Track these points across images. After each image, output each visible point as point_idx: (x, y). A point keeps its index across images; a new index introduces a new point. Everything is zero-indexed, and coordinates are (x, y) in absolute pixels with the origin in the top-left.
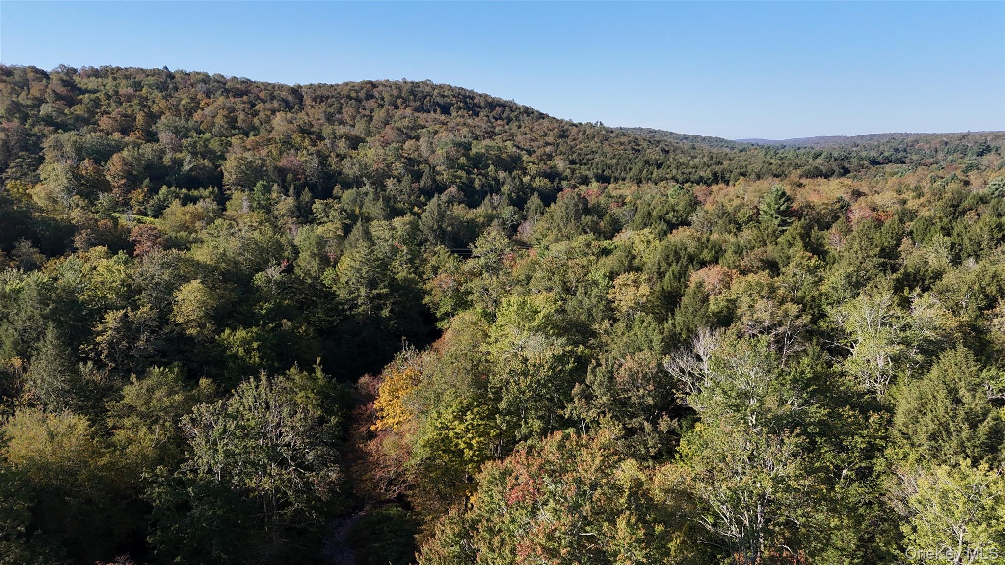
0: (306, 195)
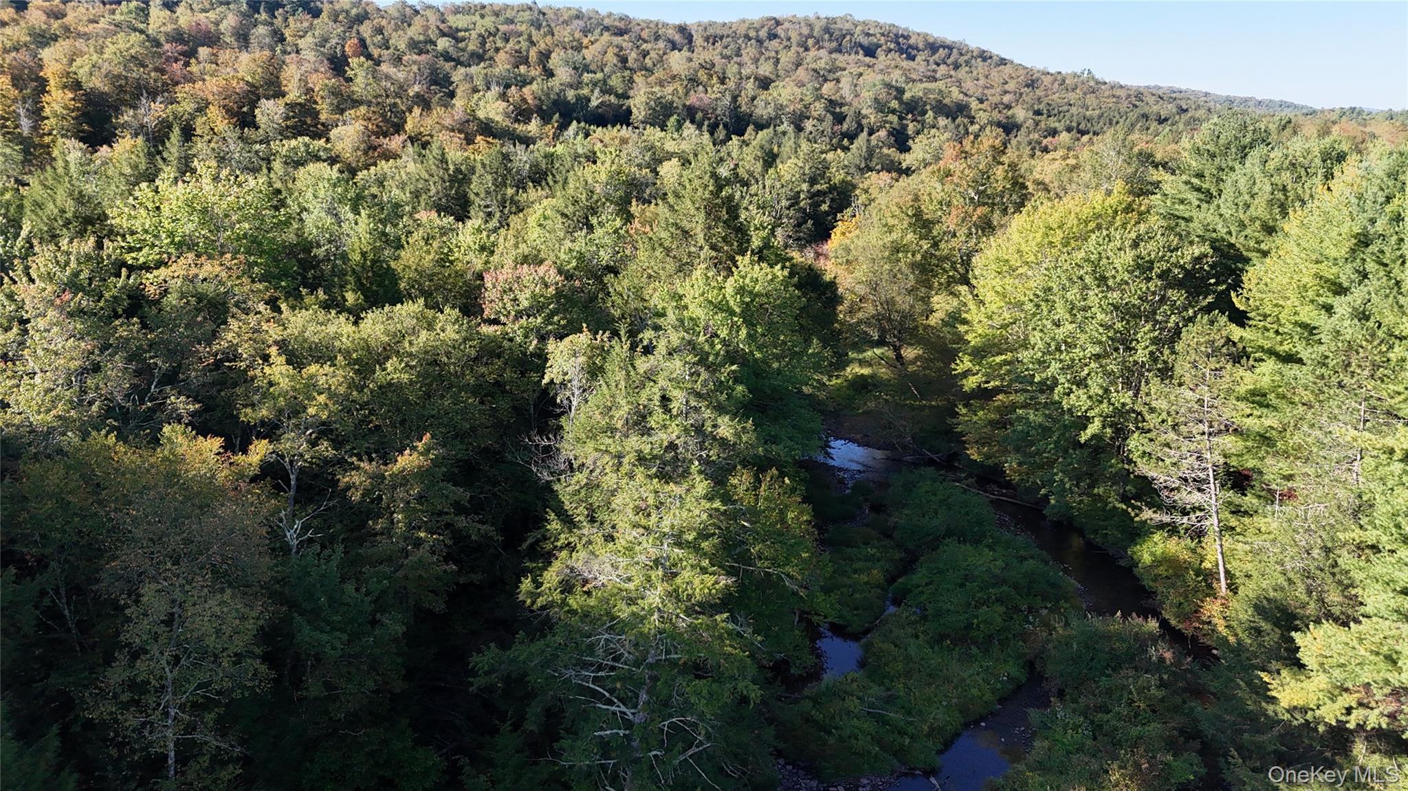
0: (721, 132)
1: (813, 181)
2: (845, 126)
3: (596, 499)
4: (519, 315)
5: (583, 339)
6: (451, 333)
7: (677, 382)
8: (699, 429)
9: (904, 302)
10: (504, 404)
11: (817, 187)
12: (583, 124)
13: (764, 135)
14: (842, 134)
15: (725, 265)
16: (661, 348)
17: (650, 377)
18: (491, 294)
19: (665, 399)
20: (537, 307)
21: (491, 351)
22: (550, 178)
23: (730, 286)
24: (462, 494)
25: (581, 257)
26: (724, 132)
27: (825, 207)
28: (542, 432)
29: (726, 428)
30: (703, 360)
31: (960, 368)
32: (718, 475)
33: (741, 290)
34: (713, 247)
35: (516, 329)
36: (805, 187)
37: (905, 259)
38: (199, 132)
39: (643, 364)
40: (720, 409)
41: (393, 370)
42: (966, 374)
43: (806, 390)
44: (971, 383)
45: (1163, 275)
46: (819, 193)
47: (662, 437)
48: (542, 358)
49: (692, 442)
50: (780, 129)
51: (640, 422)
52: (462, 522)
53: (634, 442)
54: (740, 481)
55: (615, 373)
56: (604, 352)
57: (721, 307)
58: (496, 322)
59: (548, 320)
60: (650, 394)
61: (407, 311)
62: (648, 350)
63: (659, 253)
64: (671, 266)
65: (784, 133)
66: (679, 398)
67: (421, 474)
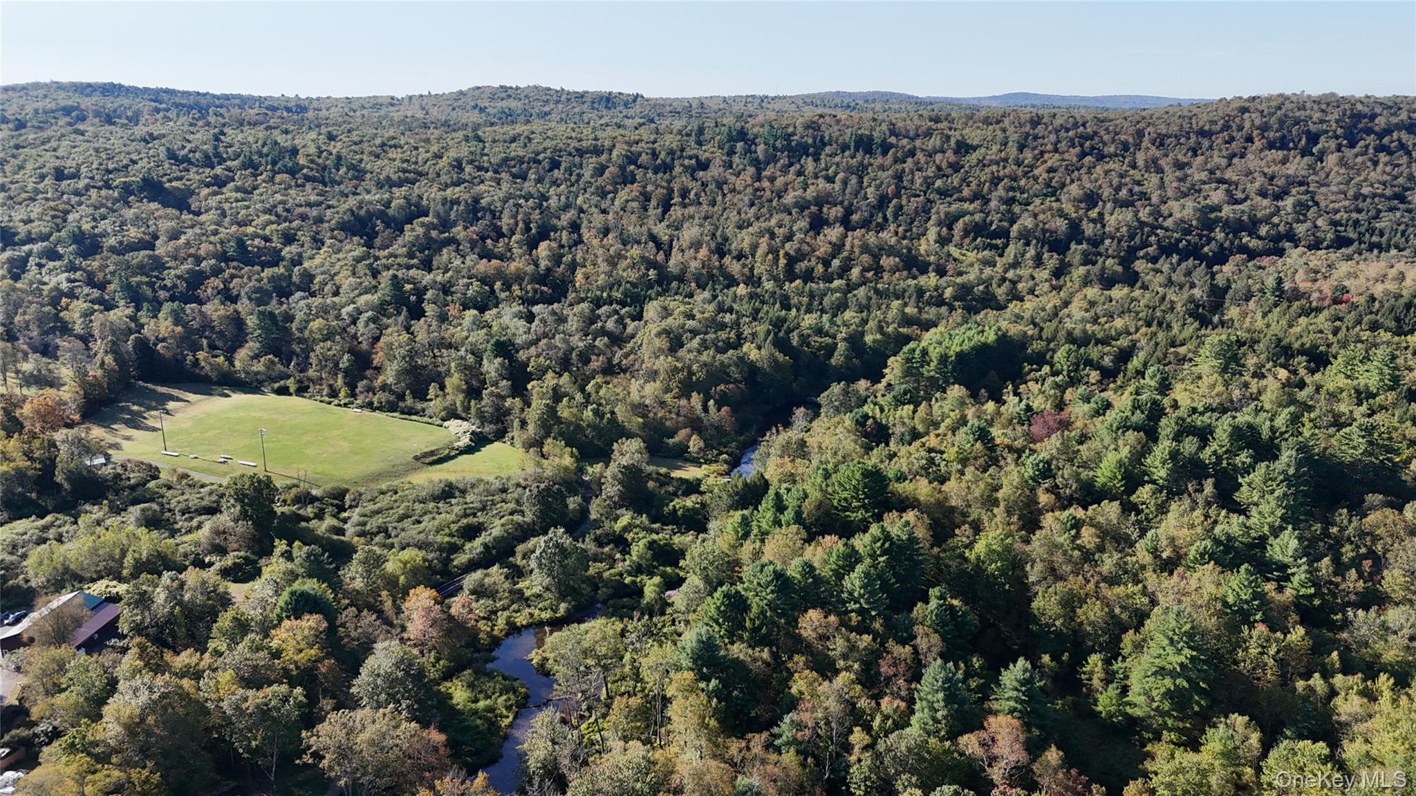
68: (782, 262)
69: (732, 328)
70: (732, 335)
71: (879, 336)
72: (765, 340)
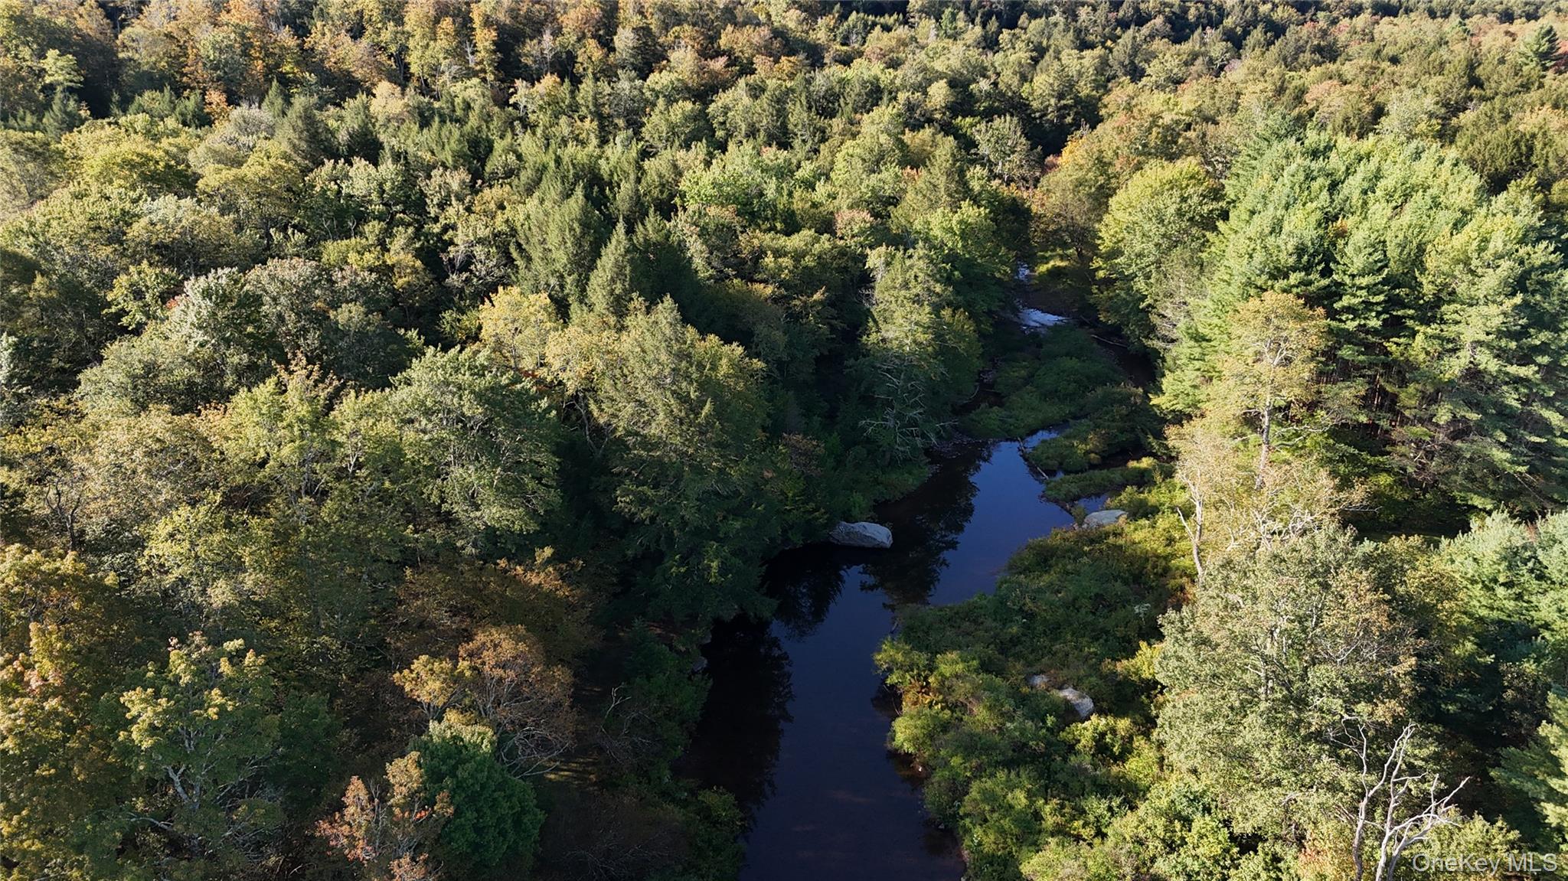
0: (993, 24)
1: (1061, 96)
2: (1121, 13)
3: (887, 314)
4: (853, 236)
5: (883, 249)
6: (827, 245)
7: (921, 270)
8: (928, 289)
9: (1081, 220)
10: (848, 277)
11: (1063, 102)
12: (861, 15)
13: (1036, 25)
14: (1117, 20)
15: (955, 207)
16: (916, 257)
17: (911, 267)
18: (840, 224)
19: (916, 277)
20: (862, 232)
21: (843, 252)
22: (842, 100)
23: (956, 218)
24: (834, 312)
25: (873, 190)
26: (996, 24)
27: (1069, 120)
28: (867, 288)
29: (938, 288)
30: (931, 261)
31: (1095, 265)
32: (936, 309)
33: (961, 222)
34: (950, 195)
35: (851, 242)
36: (1053, 101)
37: (1084, 191)
38: (580, 59)
39: (908, 262)
40: (937, 281)
41: (808, 261)
42: (1099, 268)
43: (997, 275)
44: (1101, 274)
45: (1191, 219)
46: (1065, 107)
47: (914, 291)
48: (864, 257)
49: (926, 294)
50: (1052, 19)
51: (906, 285)
52: (834, 322)
53: (903, 292)
54: (946, 313)
55: (897, 264)
56: (893, 257)
57: (950, 230)
58: (841, 238)
59: (866, 239)
60: (911, 274)
61: (807, 234)
62: (910, 257)
63: (920, 197)
64: (927, 204)
65: (1056, 24)
66: (921, 275)
67: (821, 302)
68: (484, 38)
69: (391, 223)
70: (400, 252)
71: (970, 212)
72: (585, 262)
